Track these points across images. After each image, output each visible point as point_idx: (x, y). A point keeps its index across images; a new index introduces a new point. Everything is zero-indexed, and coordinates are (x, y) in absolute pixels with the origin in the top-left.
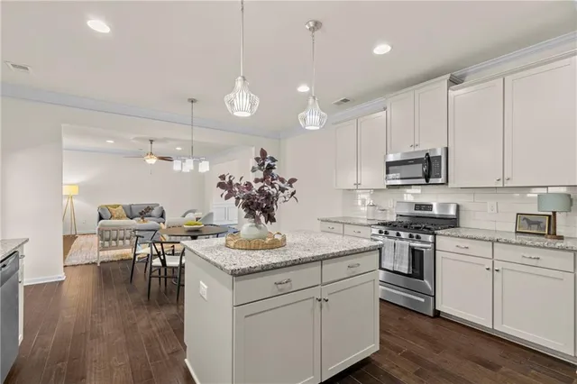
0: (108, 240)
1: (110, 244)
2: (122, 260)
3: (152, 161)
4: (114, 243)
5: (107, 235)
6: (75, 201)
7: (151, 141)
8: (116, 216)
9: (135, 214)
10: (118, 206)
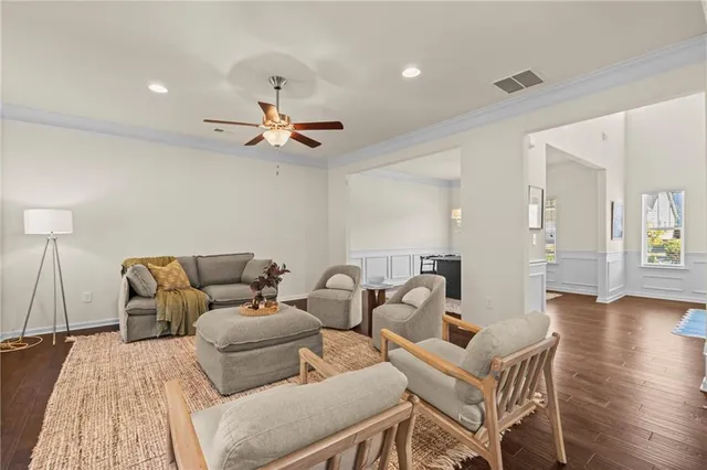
3: (281, 136)
6: (67, 252)
7: (278, 81)
8: (167, 286)
9: (208, 277)
10: (170, 260)
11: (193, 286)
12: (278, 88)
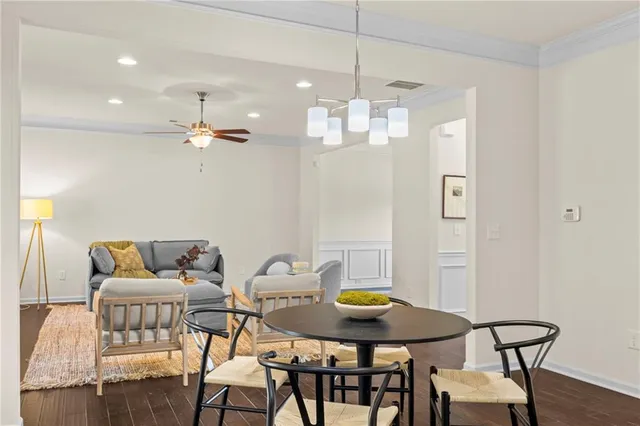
0: (121, 329)
1: (124, 339)
2: (150, 378)
3: (204, 140)
4: (133, 337)
5: (118, 317)
6: (49, 235)
7: (202, 95)
8: (124, 266)
9: (162, 261)
10: (129, 244)
11: (147, 268)
12: (202, 100)
